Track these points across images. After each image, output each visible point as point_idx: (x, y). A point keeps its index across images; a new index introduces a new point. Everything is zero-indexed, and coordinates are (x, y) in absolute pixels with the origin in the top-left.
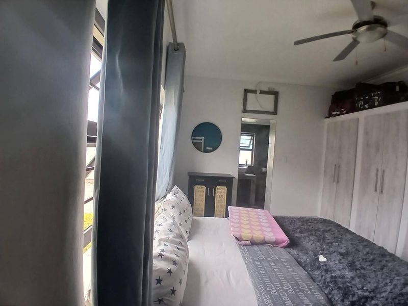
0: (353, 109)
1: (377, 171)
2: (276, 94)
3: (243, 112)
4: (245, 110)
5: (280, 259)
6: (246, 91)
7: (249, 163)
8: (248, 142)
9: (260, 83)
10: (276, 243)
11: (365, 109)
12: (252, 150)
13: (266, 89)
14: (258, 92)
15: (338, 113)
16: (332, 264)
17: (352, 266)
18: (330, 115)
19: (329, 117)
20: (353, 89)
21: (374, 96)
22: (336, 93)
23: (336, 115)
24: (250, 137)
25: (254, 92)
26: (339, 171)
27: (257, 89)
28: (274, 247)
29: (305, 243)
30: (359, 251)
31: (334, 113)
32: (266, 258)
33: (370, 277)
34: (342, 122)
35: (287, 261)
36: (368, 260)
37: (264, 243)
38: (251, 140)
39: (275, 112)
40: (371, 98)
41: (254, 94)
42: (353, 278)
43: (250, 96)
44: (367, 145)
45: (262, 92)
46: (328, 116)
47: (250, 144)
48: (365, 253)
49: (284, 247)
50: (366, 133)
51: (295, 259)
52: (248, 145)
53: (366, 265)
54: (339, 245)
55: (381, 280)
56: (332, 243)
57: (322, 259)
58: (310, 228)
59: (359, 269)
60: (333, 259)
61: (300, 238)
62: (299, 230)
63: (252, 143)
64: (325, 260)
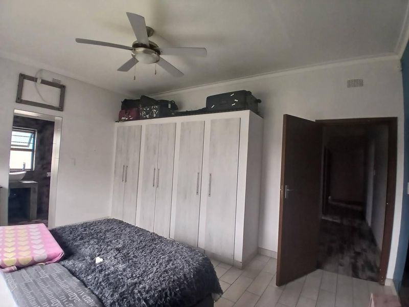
0: (138, 118)
1: (155, 169)
2: (63, 88)
3: (17, 102)
4: (19, 100)
5: (50, 276)
6: (23, 77)
7: (28, 167)
8: (27, 140)
9: (41, 70)
10: (49, 260)
11: (146, 118)
12: (32, 150)
13: (50, 80)
14: (39, 81)
15: (127, 119)
16: (107, 262)
17: (126, 258)
18: (120, 120)
19: (118, 122)
20: (138, 100)
21: (154, 109)
22: (125, 100)
23: (125, 120)
24: (29, 135)
25: (34, 79)
26: (126, 171)
27: (38, 77)
28: (46, 264)
29: (83, 250)
30: (134, 242)
31: (123, 118)
32: (34, 281)
33: (140, 263)
34: (130, 127)
35: (59, 276)
36: (140, 247)
37: (33, 264)
38: (31, 137)
39: (61, 108)
40: (151, 110)
41: (33, 82)
42: (124, 270)
43: (27, 83)
44: (147, 149)
45: (44, 82)
46: (118, 120)
47: (29, 143)
48: (139, 241)
49: (58, 261)
50: (147, 139)
51: (69, 270)
52: (27, 144)
53: (138, 253)
54: (117, 241)
55: (149, 263)
56: (111, 241)
57: (98, 260)
58: (92, 232)
59: (132, 259)
60: (108, 258)
61: (78, 246)
62: (79, 238)
63: (32, 142)
64: (102, 260)
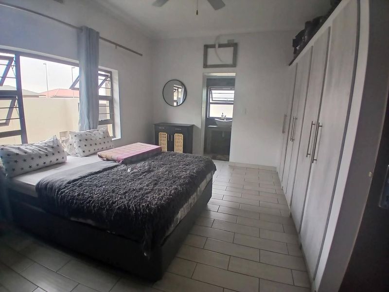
2: (235, 45)
3: (204, 68)
4: (206, 66)
6: (207, 47)
13: (226, 42)
14: (217, 46)
25: (213, 46)
27: (216, 43)
39: (234, 65)
41: (213, 49)
43: (210, 50)
45: (220, 46)
